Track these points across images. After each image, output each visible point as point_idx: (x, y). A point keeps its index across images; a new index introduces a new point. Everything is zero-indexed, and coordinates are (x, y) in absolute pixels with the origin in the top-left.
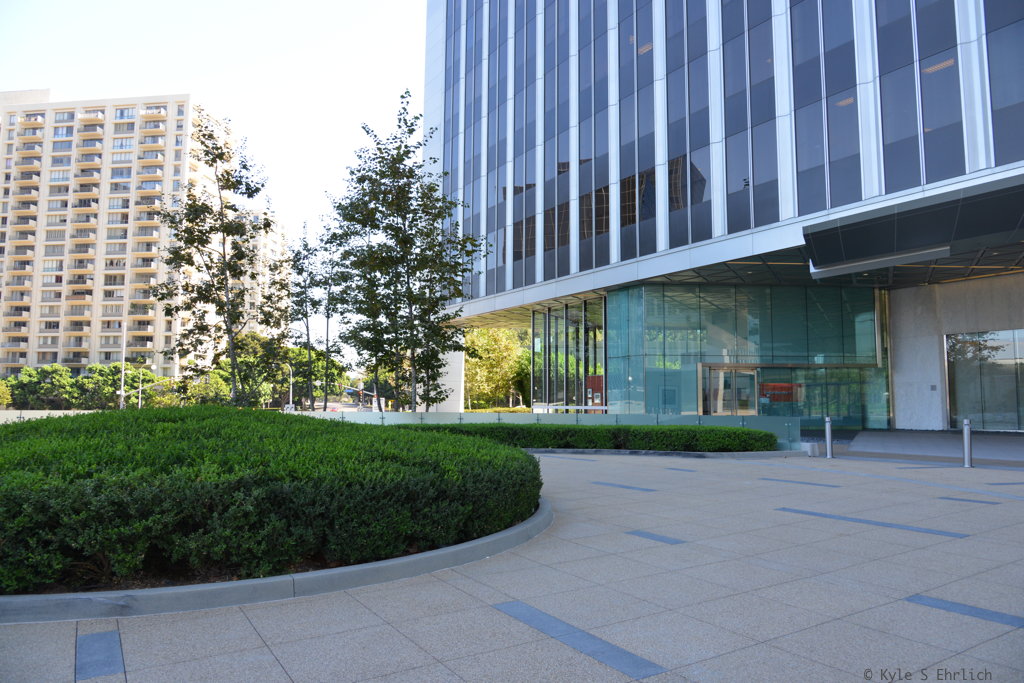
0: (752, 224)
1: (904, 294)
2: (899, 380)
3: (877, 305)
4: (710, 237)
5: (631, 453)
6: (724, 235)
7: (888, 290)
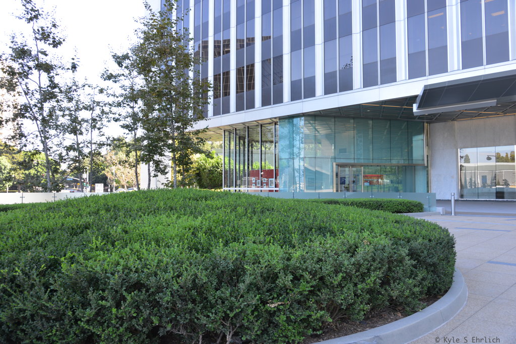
0: (379, 83)
1: (438, 126)
2: (433, 173)
3: (425, 131)
4: (352, 89)
6: (361, 88)
7: (430, 124)
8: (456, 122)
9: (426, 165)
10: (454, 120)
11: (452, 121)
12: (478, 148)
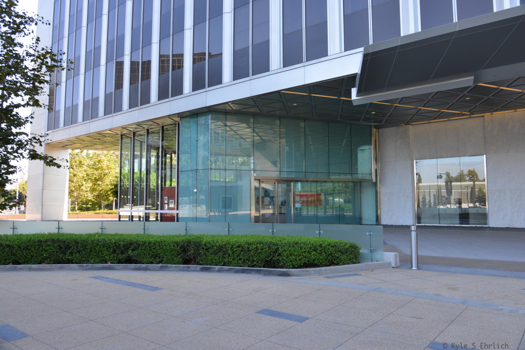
0: (304, 59)
1: (389, 132)
2: (383, 190)
3: (373, 140)
4: (268, 70)
5: (203, 270)
6: (280, 68)
7: (378, 129)
8: (410, 126)
9: (374, 181)
10: (408, 123)
11: (405, 125)
12: (438, 159)
